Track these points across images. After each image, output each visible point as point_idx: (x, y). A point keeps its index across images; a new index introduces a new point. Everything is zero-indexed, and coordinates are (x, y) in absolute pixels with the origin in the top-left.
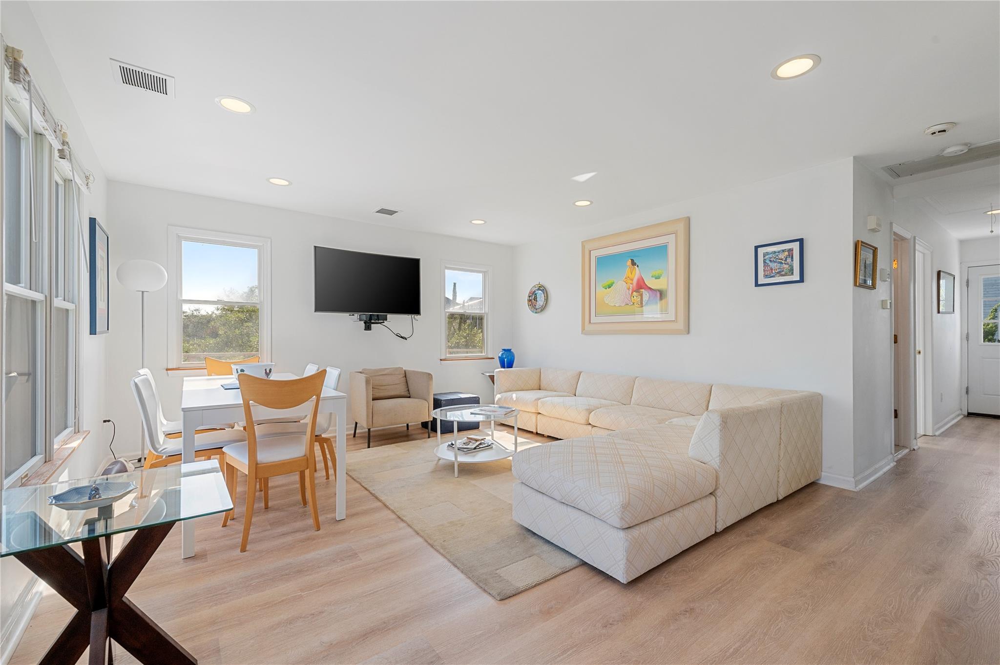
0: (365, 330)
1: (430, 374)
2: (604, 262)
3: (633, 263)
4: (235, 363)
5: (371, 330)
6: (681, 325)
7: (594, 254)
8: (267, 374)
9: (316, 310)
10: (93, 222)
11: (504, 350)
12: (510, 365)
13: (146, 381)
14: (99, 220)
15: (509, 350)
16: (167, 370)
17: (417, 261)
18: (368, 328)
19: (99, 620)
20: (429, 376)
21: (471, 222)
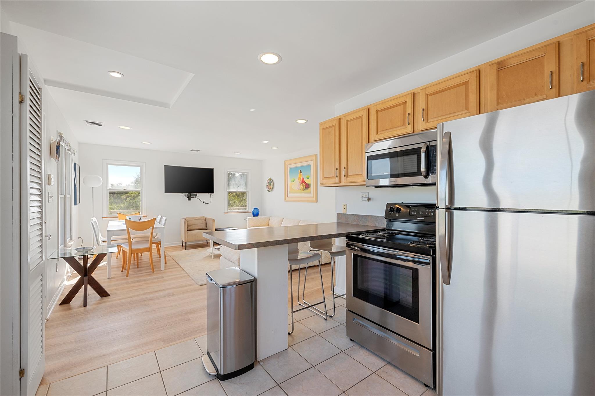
0: (188, 200)
1: (213, 219)
2: (292, 170)
3: (301, 172)
4: (127, 215)
5: (191, 200)
6: (314, 199)
7: (289, 166)
8: (140, 220)
9: (166, 192)
10: (75, 164)
11: (254, 208)
12: (257, 215)
13: (95, 222)
14: (77, 163)
15: (257, 209)
16: (103, 218)
17: (212, 170)
18: (190, 199)
19: (86, 278)
20: (214, 220)
21: (234, 153)
